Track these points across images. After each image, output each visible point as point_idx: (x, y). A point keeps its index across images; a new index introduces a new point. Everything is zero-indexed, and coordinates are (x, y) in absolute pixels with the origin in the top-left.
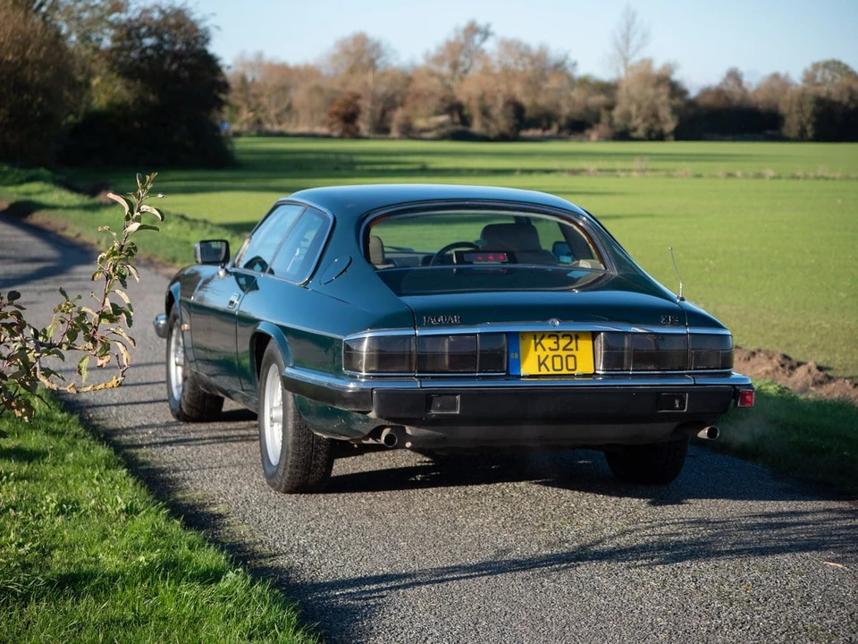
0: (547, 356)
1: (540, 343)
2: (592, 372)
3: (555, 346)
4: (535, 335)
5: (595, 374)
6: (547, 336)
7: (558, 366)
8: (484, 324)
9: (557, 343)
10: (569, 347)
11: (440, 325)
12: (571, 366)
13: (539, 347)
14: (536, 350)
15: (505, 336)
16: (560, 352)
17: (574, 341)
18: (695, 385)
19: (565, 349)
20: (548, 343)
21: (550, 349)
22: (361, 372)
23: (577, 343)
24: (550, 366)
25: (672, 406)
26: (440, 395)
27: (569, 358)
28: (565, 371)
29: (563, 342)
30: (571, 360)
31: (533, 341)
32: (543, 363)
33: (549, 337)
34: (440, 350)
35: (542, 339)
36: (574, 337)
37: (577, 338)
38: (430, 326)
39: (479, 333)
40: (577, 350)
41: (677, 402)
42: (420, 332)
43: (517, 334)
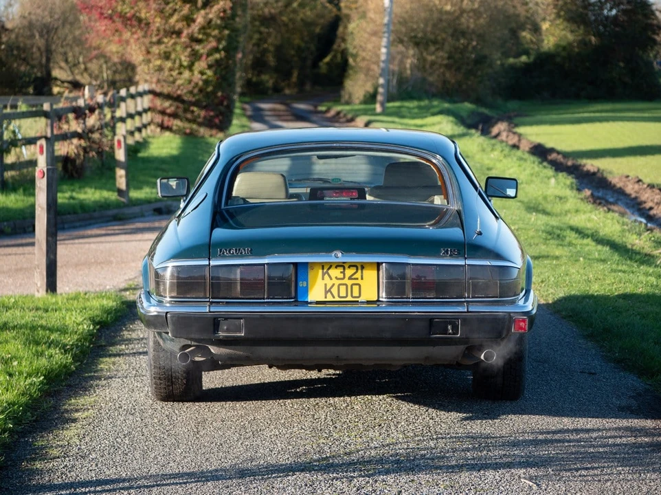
0: (334, 285)
1: (327, 272)
2: (376, 299)
3: (341, 276)
4: (322, 266)
5: (378, 301)
6: (334, 267)
7: (343, 293)
8: (272, 255)
9: (343, 273)
10: (354, 277)
11: (233, 257)
12: (356, 293)
13: (326, 276)
14: (323, 279)
15: (292, 266)
16: (346, 281)
17: (359, 271)
18: (468, 312)
19: (350, 278)
20: (335, 272)
21: (336, 278)
22: (165, 297)
23: (362, 273)
24: (335, 294)
25: (445, 332)
26: (226, 319)
27: (354, 286)
28: (349, 298)
29: (349, 272)
30: (356, 289)
31: (321, 271)
32: (330, 290)
33: (336, 267)
34: (232, 277)
35: (329, 269)
36: (359, 268)
37: (363, 268)
38: (223, 257)
39: (267, 264)
40: (362, 279)
41: (449, 327)
42: (213, 263)
43: (307, 264)
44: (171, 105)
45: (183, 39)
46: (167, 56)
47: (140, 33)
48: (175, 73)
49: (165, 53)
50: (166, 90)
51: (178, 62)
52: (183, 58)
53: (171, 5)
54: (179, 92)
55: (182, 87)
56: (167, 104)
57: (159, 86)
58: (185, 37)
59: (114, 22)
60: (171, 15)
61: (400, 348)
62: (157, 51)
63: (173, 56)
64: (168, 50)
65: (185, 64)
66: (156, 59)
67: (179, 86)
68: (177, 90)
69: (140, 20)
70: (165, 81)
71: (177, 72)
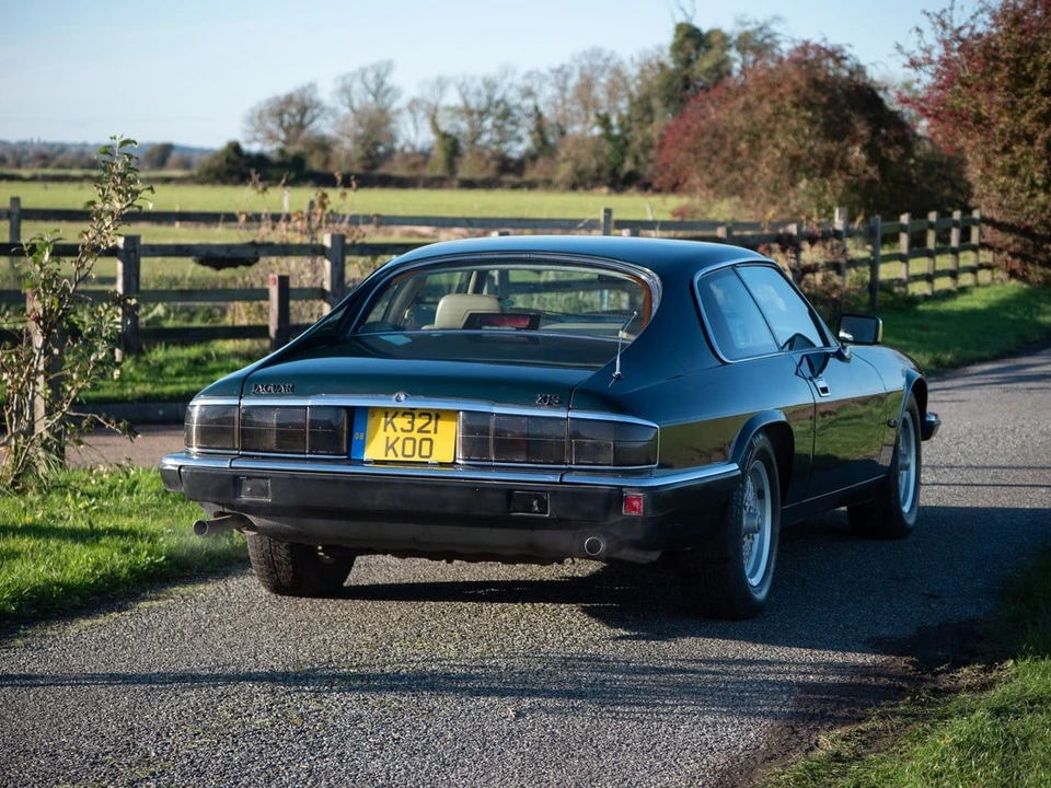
44: (1015, 241)
45: (1037, 148)
46: (1013, 171)
47: (980, 139)
48: (1024, 196)
49: (1012, 166)
50: (1009, 220)
51: (1028, 180)
52: (1037, 175)
53: (1025, 98)
54: (1029, 223)
55: (1032, 216)
56: (1010, 240)
57: (1001, 213)
58: (1040, 145)
59: (943, 121)
60: (1024, 112)
62: (1000, 164)
63: (1023, 171)
64: (1016, 162)
65: (1040, 182)
66: (999, 176)
67: (1028, 214)
68: (1026, 220)
69: (979, 119)
70: (1010, 207)
71: (1028, 194)
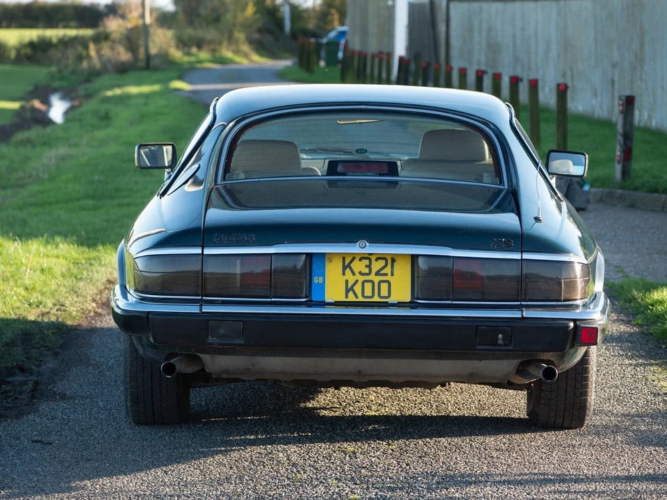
0: (357, 281)
1: (349, 266)
2: (409, 300)
3: (367, 270)
4: (343, 257)
5: (412, 302)
6: (357, 259)
7: (368, 292)
8: (281, 244)
9: (369, 267)
10: (382, 272)
11: (232, 244)
12: (384, 292)
13: (348, 271)
14: (344, 274)
15: (305, 257)
16: (372, 277)
17: (389, 268)
18: (522, 318)
19: (378, 274)
20: (359, 266)
21: (360, 273)
23: (392, 267)
24: (359, 293)
25: (495, 342)
27: (382, 284)
28: (376, 299)
29: (376, 266)
30: (384, 287)
31: (341, 264)
32: (352, 289)
33: (360, 260)
34: (231, 271)
35: (351, 262)
36: (390, 261)
37: (393, 261)
38: (220, 244)
39: (275, 254)
40: (392, 275)
41: (500, 336)
42: (207, 251)
43: (323, 255)
61: (437, 361)
